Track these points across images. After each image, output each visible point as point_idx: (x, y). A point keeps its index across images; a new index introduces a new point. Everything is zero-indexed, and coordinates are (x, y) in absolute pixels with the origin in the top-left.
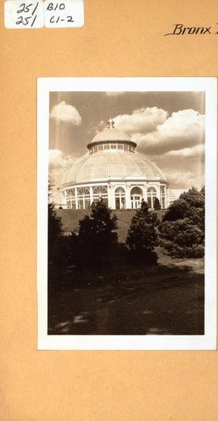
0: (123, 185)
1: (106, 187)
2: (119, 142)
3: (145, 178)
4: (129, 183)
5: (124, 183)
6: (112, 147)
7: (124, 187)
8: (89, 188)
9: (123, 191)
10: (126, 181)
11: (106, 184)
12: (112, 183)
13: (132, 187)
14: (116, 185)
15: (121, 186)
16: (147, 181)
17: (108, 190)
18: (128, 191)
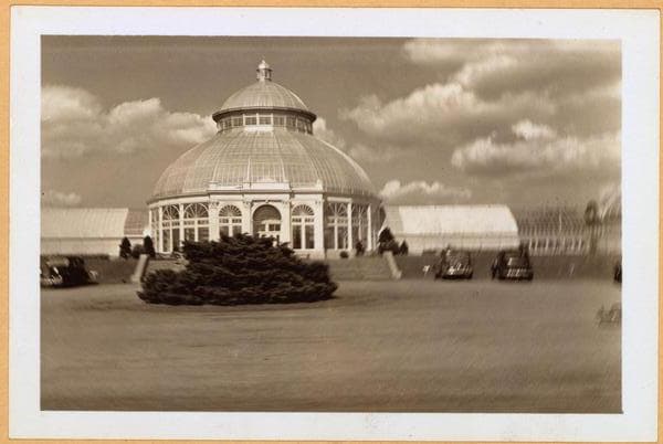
5: (240, 197)
7: (240, 205)
8: (178, 206)
14: (224, 201)
15: (235, 204)
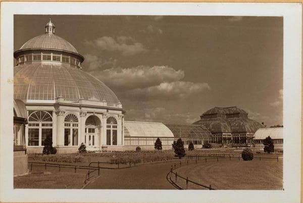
0: (77, 112)
1: (51, 112)
2: (64, 53)
3: (105, 105)
4: (85, 110)
6: (54, 59)
9: (76, 120)
10: (80, 107)
11: (52, 108)
12: (61, 107)
13: (88, 115)
16: (108, 109)
17: (54, 116)
18: (82, 121)
